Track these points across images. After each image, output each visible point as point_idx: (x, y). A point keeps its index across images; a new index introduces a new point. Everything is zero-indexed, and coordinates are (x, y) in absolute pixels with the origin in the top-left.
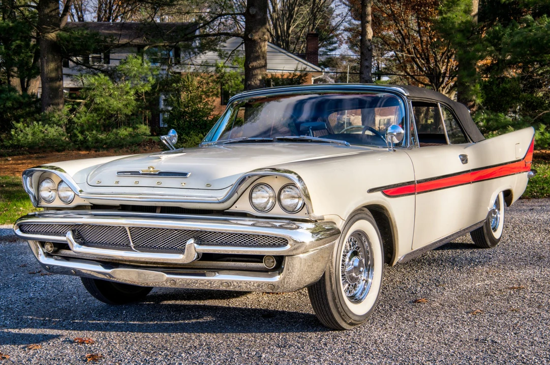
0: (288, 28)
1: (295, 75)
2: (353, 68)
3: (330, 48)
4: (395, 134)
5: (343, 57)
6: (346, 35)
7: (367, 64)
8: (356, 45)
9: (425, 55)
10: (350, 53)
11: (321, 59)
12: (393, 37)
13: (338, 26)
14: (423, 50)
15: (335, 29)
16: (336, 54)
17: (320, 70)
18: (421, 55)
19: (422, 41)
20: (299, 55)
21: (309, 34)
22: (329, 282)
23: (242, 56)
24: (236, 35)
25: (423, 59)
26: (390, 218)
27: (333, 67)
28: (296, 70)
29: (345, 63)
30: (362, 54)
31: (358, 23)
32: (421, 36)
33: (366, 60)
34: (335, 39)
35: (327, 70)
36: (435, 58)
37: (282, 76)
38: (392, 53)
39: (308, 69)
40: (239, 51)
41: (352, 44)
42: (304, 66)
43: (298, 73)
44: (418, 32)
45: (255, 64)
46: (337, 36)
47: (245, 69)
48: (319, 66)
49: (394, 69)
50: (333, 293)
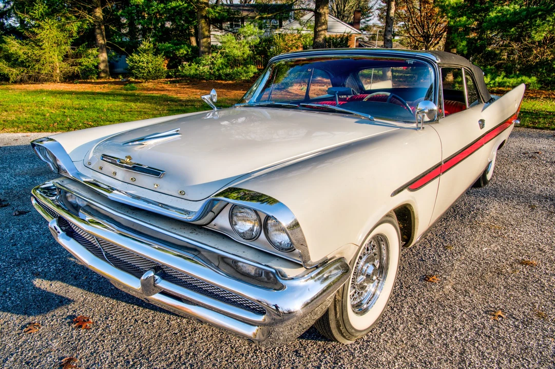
0: (345, 7)
1: (344, 36)
2: (380, 32)
3: (367, 19)
4: (427, 111)
5: (374, 26)
6: (377, 12)
7: (389, 29)
8: (383, 18)
9: (422, 24)
10: (379, 22)
11: (362, 26)
12: (404, 13)
13: (372, 7)
14: (421, 21)
15: (371, 8)
16: (371, 23)
17: (360, 32)
18: (419, 24)
19: (421, 16)
20: (349, 24)
21: (355, 11)
22: (333, 310)
23: (313, 24)
24: (311, 10)
25: (420, 26)
26: (413, 212)
27: (369, 31)
28: (345, 33)
29: (375, 29)
30: (387, 23)
31: (384, 5)
32: (421, 12)
33: (389, 26)
34: (371, 14)
35: (364, 32)
36: (428, 26)
37: (336, 36)
38: (403, 23)
39: (353, 32)
40: (311, 20)
41: (380, 17)
42: (350, 30)
43: (346, 34)
44: (420, 10)
45: (320, 29)
46: (372, 12)
47: (315, 32)
48: (360, 30)
49: (403, 32)
50: (337, 321)
